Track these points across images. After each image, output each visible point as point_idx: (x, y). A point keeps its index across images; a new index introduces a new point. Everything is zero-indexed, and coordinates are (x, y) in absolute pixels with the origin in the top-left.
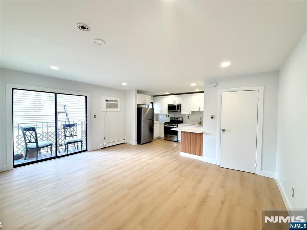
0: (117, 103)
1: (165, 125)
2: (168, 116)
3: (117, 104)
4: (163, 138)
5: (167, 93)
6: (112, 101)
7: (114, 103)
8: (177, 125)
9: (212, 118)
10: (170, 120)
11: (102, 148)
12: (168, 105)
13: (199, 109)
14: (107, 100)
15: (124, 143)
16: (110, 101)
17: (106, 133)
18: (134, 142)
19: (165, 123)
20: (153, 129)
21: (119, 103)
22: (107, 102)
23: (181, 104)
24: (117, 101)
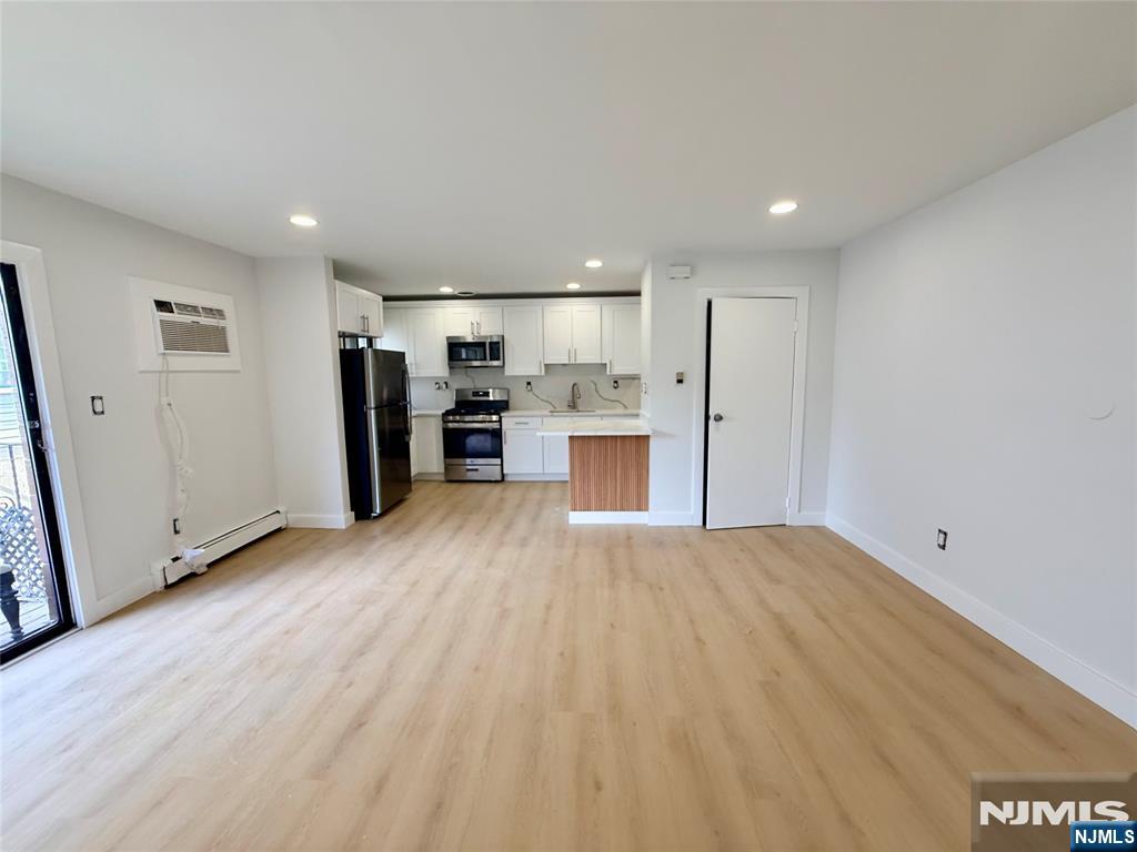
0: (222, 323)
1: (444, 422)
2: (444, 386)
3: (224, 328)
4: (442, 478)
5: (446, 290)
6: (194, 309)
7: (204, 320)
8: (500, 418)
9: (680, 381)
10: (457, 403)
11: (168, 587)
12: (448, 338)
13: (572, 355)
14: (163, 306)
15: (279, 530)
16: (184, 308)
17: (181, 497)
18: (338, 514)
19: (443, 414)
20: (408, 444)
21: (231, 325)
22: (166, 316)
23: (503, 337)
24: (220, 313)
